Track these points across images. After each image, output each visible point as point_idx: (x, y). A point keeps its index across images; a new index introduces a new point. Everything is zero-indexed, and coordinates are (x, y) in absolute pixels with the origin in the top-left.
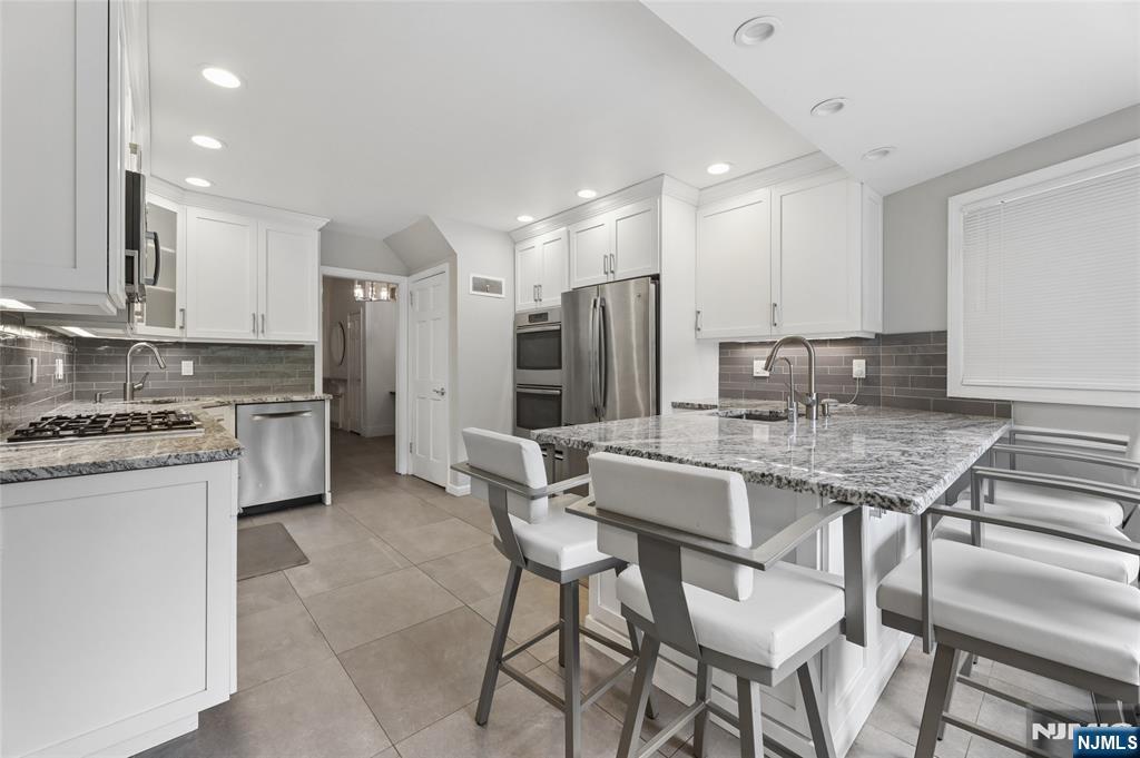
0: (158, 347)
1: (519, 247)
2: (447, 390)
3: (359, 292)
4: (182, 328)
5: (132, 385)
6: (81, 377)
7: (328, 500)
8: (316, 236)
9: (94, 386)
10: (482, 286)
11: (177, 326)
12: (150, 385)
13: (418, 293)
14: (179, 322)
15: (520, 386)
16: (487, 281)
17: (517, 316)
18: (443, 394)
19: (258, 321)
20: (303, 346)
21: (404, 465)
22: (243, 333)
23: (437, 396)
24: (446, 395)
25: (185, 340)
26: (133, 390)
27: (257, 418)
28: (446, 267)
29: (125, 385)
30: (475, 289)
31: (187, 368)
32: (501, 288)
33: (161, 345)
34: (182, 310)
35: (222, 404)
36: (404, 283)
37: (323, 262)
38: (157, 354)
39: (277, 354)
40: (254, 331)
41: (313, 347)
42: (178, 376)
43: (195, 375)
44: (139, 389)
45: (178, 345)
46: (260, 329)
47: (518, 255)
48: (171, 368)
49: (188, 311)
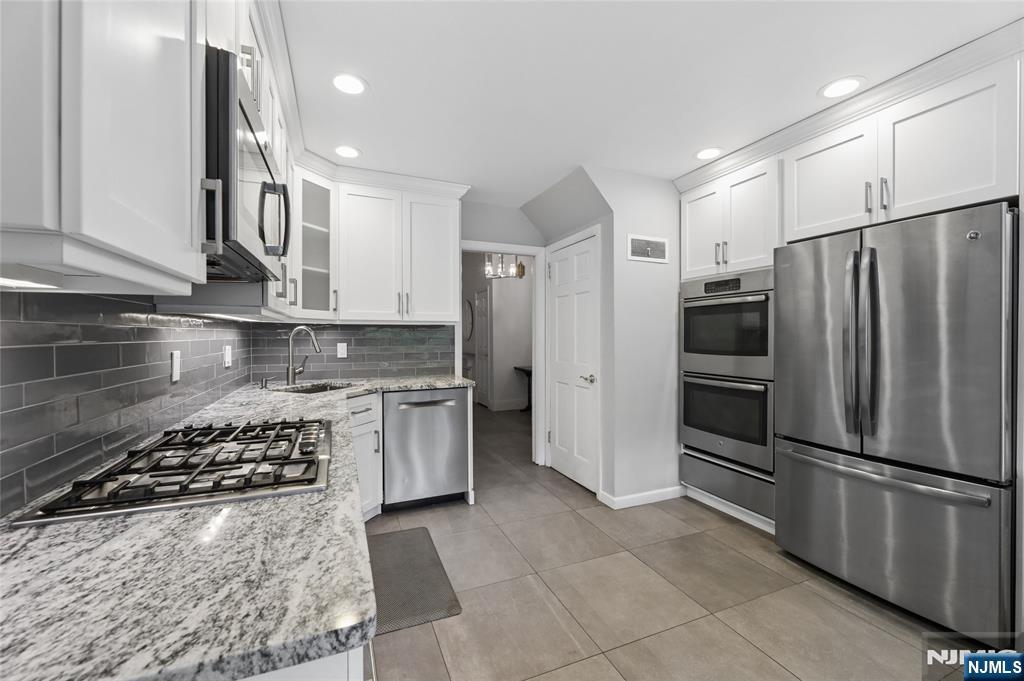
0: (313, 329)
1: (685, 199)
2: (598, 376)
3: (489, 270)
4: (335, 310)
5: (294, 369)
6: (257, 360)
7: (471, 501)
8: (457, 205)
9: (267, 368)
10: (642, 249)
11: (331, 309)
12: (312, 367)
13: (557, 264)
14: (332, 305)
15: (688, 374)
16: (648, 243)
17: (683, 286)
18: (592, 381)
19: (404, 301)
20: (444, 326)
21: (541, 456)
22: (388, 314)
23: (587, 384)
24: (598, 384)
25: (338, 323)
26: (295, 374)
27: (404, 407)
28: (597, 229)
29: (288, 369)
30: (634, 253)
31: (342, 350)
32: (664, 252)
33: (319, 328)
34: (335, 292)
35: (370, 392)
36: (541, 253)
37: (464, 236)
38: (314, 338)
39: (419, 335)
40: (399, 312)
41: (453, 327)
42: (334, 358)
43: (349, 358)
44: (300, 373)
45: (334, 327)
46: (405, 309)
47: (686, 208)
48: (326, 352)
49: (340, 293)
